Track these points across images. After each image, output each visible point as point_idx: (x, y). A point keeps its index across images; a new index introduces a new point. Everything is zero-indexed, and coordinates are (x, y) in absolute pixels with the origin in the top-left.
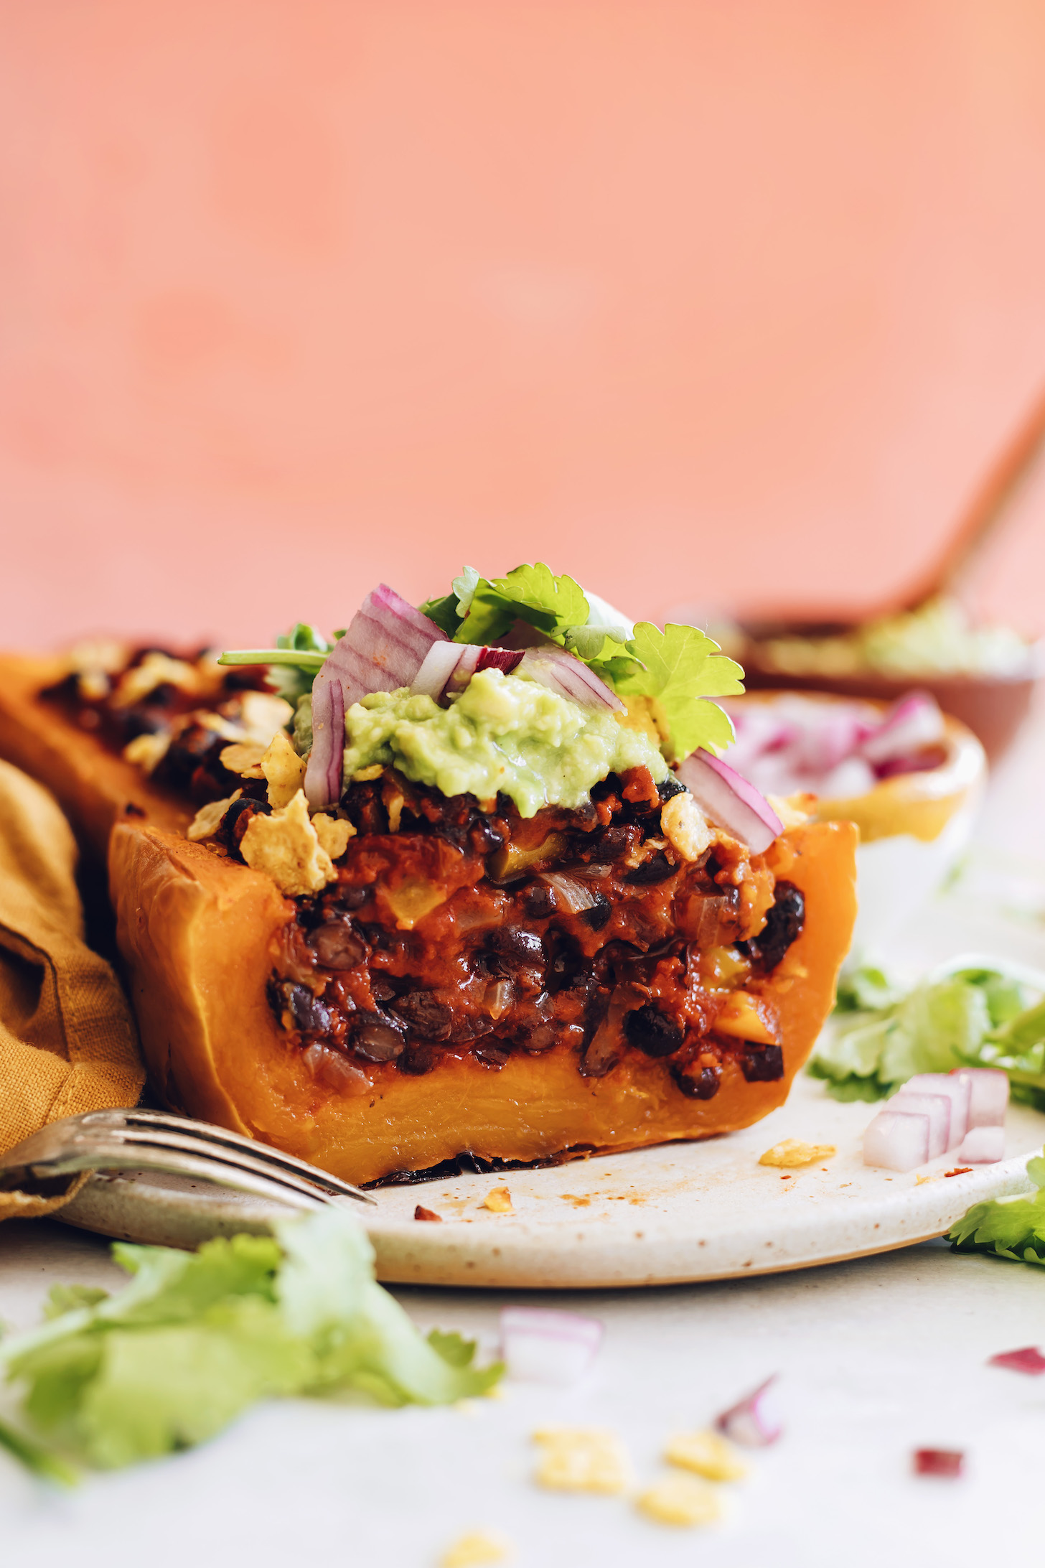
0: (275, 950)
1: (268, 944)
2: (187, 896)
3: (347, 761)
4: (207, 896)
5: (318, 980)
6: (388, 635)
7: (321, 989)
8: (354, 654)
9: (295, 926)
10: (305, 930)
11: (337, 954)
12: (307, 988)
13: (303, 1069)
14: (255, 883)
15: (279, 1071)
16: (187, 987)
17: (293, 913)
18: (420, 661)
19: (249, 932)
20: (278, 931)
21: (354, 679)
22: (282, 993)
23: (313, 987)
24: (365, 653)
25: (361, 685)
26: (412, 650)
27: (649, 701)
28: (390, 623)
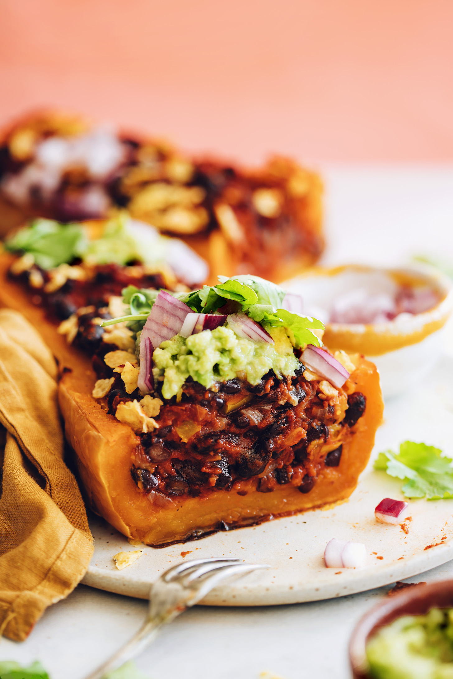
0: (133, 457)
1: (130, 455)
2: (97, 440)
3: (154, 373)
4: (104, 440)
5: (152, 467)
6: (167, 312)
7: (153, 470)
8: (154, 323)
9: (141, 447)
10: (144, 448)
11: (159, 456)
12: (147, 470)
13: (148, 502)
14: (123, 432)
15: (138, 504)
16: (98, 476)
17: (139, 442)
18: (182, 322)
19: (122, 451)
20: (134, 449)
21: (156, 333)
22: (137, 474)
23: (150, 470)
24: (159, 322)
25: (159, 335)
26: (178, 317)
27: (286, 329)
28: (168, 306)
